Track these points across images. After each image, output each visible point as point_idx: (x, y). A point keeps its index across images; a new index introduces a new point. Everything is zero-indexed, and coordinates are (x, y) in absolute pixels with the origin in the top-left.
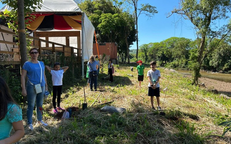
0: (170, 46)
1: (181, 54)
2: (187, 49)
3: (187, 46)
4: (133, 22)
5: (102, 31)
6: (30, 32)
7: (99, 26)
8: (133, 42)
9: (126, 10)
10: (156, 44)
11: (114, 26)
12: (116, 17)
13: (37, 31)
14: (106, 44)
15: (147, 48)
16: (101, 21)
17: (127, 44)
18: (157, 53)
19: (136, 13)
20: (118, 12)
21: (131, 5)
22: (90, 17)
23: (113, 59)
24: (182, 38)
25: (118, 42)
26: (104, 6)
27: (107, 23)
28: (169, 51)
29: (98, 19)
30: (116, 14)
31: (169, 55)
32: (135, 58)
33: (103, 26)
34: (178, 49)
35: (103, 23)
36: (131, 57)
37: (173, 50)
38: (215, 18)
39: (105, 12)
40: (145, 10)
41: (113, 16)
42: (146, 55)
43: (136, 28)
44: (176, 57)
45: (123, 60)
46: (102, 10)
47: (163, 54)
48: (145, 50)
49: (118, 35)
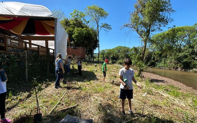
0: (117, 52)
1: (124, 56)
2: (127, 53)
3: (127, 52)
4: (96, 35)
5: (75, 39)
6: (16, 36)
7: (73, 36)
8: (96, 48)
9: (92, 27)
10: (110, 50)
11: (84, 36)
12: (85, 30)
13: (22, 35)
14: (78, 48)
15: (104, 53)
16: (75, 33)
17: (92, 49)
18: (110, 55)
19: (98, 29)
20: (86, 27)
21: (95, 24)
22: (67, 29)
23: (83, 58)
24: (124, 47)
25: (86, 48)
26: (77, 23)
27: (79, 34)
28: (117, 54)
29: (73, 31)
30: (85, 29)
31: (117, 57)
32: (97, 58)
33: (76, 36)
34: (122, 53)
35: (76, 34)
36: (94, 58)
37: (119, 54)
38: (153, 31)
39: (77, 27)
40: (104, 27)
41: (83, 30)
42: (103, 57)
43: (98, 39)
44: (121, 58)
45: (89, 60)
46: (76, 26)
47: (113, 56)
48: (103, 53)
49: (86, 43)
